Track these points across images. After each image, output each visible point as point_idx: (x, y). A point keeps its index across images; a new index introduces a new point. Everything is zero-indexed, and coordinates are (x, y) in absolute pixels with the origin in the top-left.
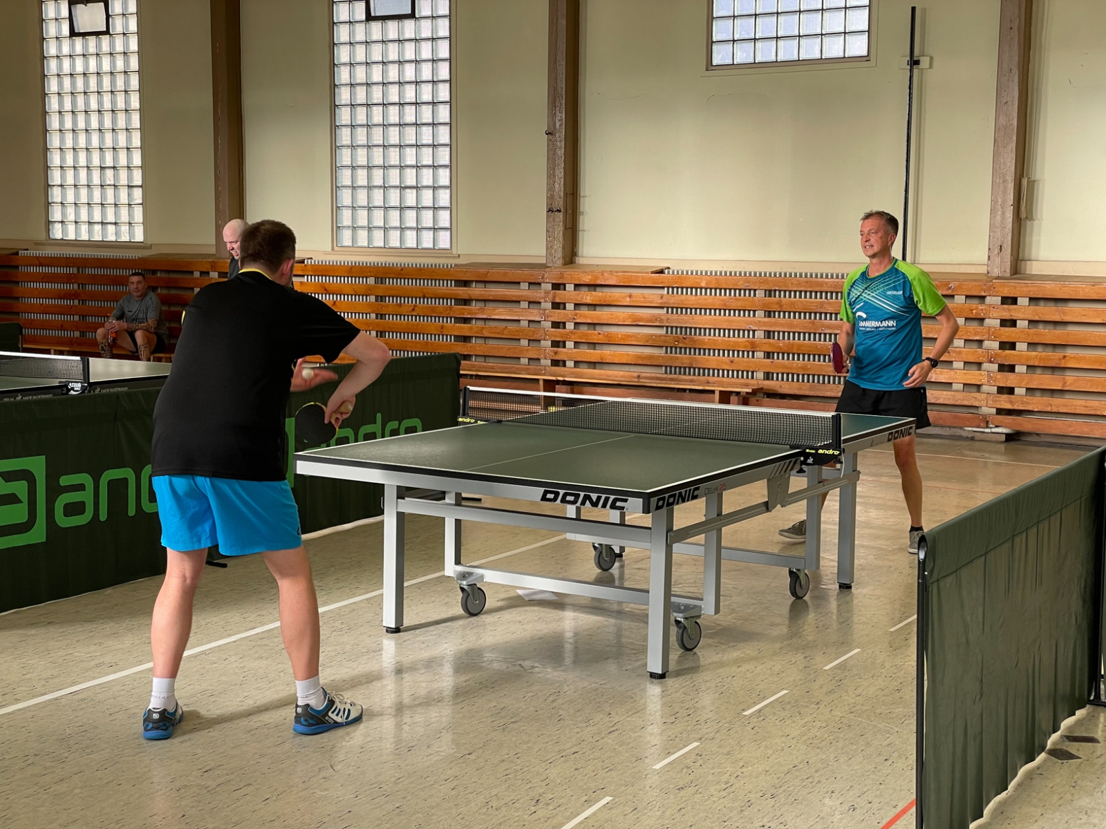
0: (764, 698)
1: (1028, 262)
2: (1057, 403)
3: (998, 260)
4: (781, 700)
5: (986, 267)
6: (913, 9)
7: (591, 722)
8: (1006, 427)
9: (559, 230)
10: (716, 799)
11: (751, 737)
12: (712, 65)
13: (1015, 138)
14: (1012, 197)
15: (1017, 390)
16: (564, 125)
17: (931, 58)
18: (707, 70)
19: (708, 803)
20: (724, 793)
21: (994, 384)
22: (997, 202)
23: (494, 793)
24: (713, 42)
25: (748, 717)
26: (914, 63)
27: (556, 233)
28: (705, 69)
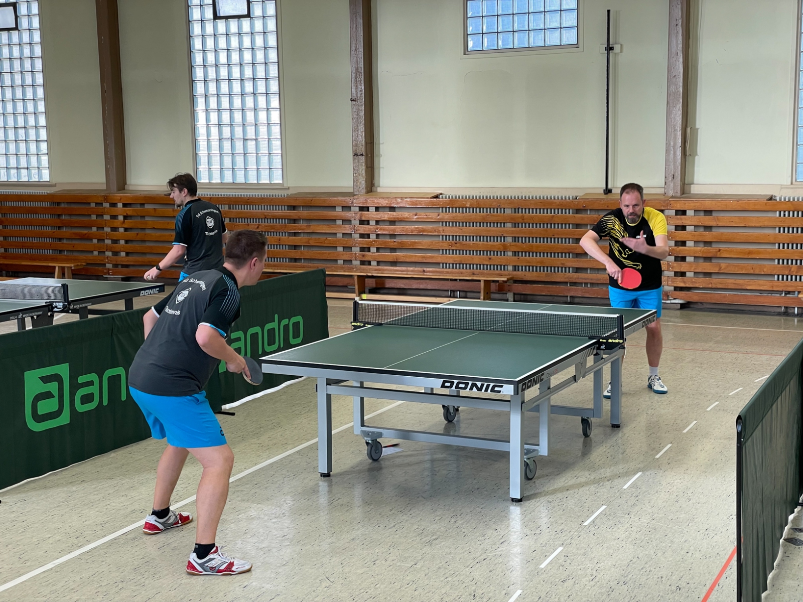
0: (593, 512)
1: (692, 185)
2: (715, 281)
3: (672, 185)
4: (604, 513)
5: (664, 189)
6: (609, 11)
7: (486, 535)
8: (681, 299)
9: (362, 170)
10: (590, 588)
11: (594, 541)
12: (468, 51)
13: (681, 100)
14: (680, 141)
15: (688, 274)
16: (363, 94)
17: (621, 45)
18: (465, 54)
19: (585, 590)
20: (592, 583)
21: (671, 270)
22: (670, 144)
23: (444, 592)
24: (468, 35)
25: (587, 527)
26: (610, 49)
27: (360, 170)
28: (463, 53)
